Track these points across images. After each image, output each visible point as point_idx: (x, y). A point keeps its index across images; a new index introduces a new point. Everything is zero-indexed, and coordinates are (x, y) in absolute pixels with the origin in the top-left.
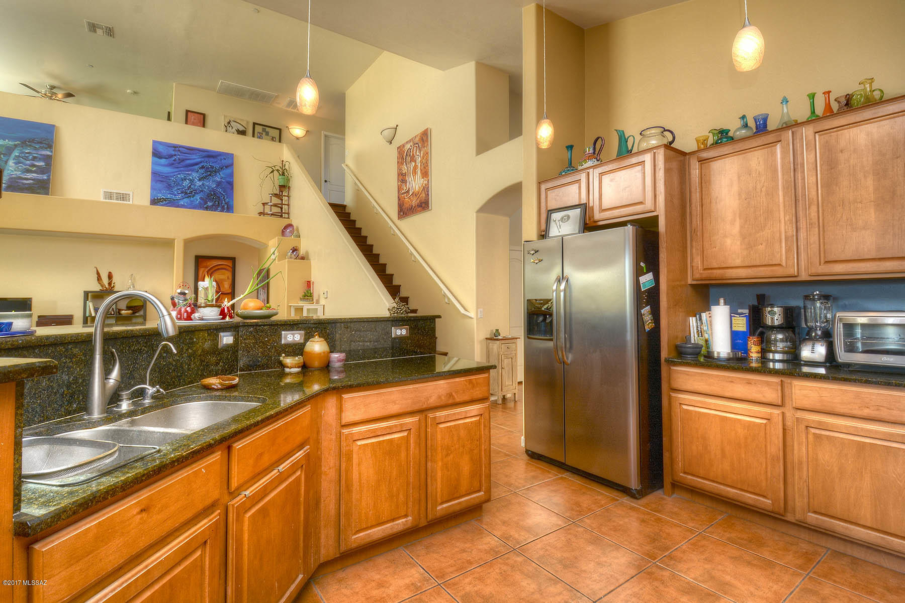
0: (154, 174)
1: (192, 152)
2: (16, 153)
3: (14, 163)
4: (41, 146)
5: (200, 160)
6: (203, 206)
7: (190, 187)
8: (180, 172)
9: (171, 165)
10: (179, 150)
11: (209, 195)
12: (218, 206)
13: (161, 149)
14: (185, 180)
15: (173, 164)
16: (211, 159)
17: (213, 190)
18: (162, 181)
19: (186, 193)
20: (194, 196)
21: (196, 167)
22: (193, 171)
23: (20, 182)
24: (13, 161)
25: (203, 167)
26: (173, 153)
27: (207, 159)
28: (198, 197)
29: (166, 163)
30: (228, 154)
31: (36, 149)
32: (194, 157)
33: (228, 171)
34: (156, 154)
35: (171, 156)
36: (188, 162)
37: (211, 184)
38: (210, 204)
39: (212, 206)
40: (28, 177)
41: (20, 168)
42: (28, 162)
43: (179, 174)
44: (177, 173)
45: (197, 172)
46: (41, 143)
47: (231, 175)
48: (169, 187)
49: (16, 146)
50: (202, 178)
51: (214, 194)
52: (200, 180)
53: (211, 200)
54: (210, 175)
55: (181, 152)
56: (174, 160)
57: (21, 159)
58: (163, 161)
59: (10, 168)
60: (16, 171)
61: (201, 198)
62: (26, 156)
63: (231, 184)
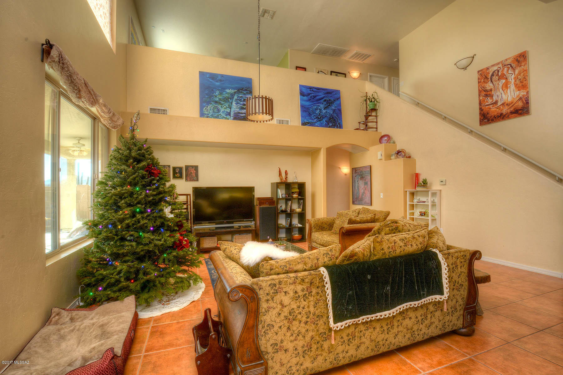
0: (302, 106)
1: (319, 91)
2: (236, 97)
3: (235, 103)
4: (247, 92)
5: (323, 96)
6: (327, 126)
7: (320, 114)
8: (314, 105)
9: (309, 100)
10: (313, 90)
11: (330, 119)
12: (335, 125)
13: (304, 90)
14: (317, 109)
15: (310, 100)
16: (329, 95)
17: (332, 115)
18: (306, 111)
19: (318, 118)
20: (322, 120)
21: (322, 101)
22: (320, 103)
23: (239, 116)
24: (235, 102)
25: (325, 101)
26: (310, 92)
27: (327, 95)
28: (324, 120)
29: (307, 99)
30: (337, 90)
31: (244, 94)
32: (320, 94)
33: (338, 102)
34: (302, 94)
35: (309, 94)
36: (318, 97)
37: (330, 111)
38: (331, 124)
39: (332, 125)
40: (243, 112)
41: (238, 106)
42: (242, 103)
43: (314, 106)
44: (313, 105)
45: (323, 104)
46: (246, 90)
47: (340, 105)
48: (310, 115)
49: (235, 92)
50: (325, 107)
51: (332, 118)
52: (324, 109)
53: (331, 122)
54: (329, 105)
55: (314, 92)
56: (311, 97)
57: (238, 101)
58: (305, 98)
59: (234, 107)
60: (236, 108)
61: (326, 121)
62: (240, 99)
63: (340, 110)
